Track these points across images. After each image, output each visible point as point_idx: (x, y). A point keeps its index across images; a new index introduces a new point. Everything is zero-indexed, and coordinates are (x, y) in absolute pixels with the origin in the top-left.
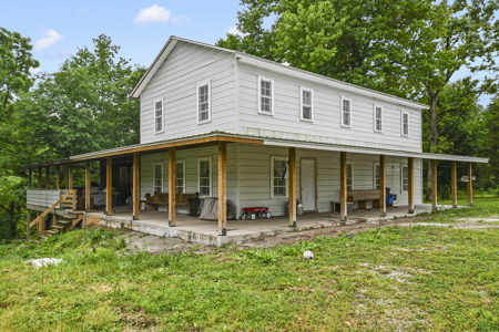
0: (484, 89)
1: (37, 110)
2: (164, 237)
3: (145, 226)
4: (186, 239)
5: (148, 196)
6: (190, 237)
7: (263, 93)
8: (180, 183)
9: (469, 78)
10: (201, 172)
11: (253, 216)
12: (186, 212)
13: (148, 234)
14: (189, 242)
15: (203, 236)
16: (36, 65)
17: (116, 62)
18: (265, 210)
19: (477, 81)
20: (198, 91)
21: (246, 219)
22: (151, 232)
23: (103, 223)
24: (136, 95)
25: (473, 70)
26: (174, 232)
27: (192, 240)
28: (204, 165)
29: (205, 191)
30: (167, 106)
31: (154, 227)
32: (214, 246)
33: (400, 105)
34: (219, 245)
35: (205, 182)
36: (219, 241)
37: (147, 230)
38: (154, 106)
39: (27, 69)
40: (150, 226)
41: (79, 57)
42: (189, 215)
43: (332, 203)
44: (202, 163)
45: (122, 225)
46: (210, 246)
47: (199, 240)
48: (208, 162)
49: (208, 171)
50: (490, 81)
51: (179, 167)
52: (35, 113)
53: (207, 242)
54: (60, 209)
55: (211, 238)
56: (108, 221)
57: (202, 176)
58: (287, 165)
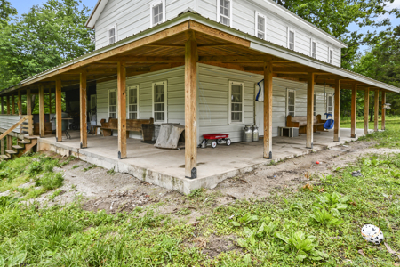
0: (366, 41)
1: (8, 45)
2: (112, 172)
3: (92, 156)
4: (140, 177)
5: (103, 121)
6: (144, 175)
7: (221, 12)
8: (133, 108)
9: (356, 32)
10: (156, 96)
11: (214, 144)
12: (139, 137)
13: (95, 166)
14: (143, 182)
15: (162, 177)
16: (14, 12)
17: (80, 9)
18: (225, 137)
19: (361, 35)
20: (151, 12)
21: (206, 147)
22: (99, 163)
23: (53, 149)
24: (90, 25)
25: (361, 25)
26: (124, 166)
27: (147, 180)
28: (159, 90)
29: (160, 117)
30: (120, 32)
31: (101, 158)
32: (178, 192)
33: (327, 42)
34: (187, 192)
35: (160, 107)
36: (188, 187)
37: (94, 161)
38: (108, 33)
39: (7, 15)
40: (97, 156)
41: (48, 5)
42: (143, 141)
43: (279, 128)
44: (156, 88)
45: (70, 152)
46: (173, 192)
47: (156, 181)
48: (163, 86)
49: (163, 96)
50: (370, 35)
51: (133, 92)
52: (5, 48)
53: (169, 185)
54: (21, 134)
55: (174, 181)
56: (57, 148)
57: (156, 101)
58: (261, 84)
